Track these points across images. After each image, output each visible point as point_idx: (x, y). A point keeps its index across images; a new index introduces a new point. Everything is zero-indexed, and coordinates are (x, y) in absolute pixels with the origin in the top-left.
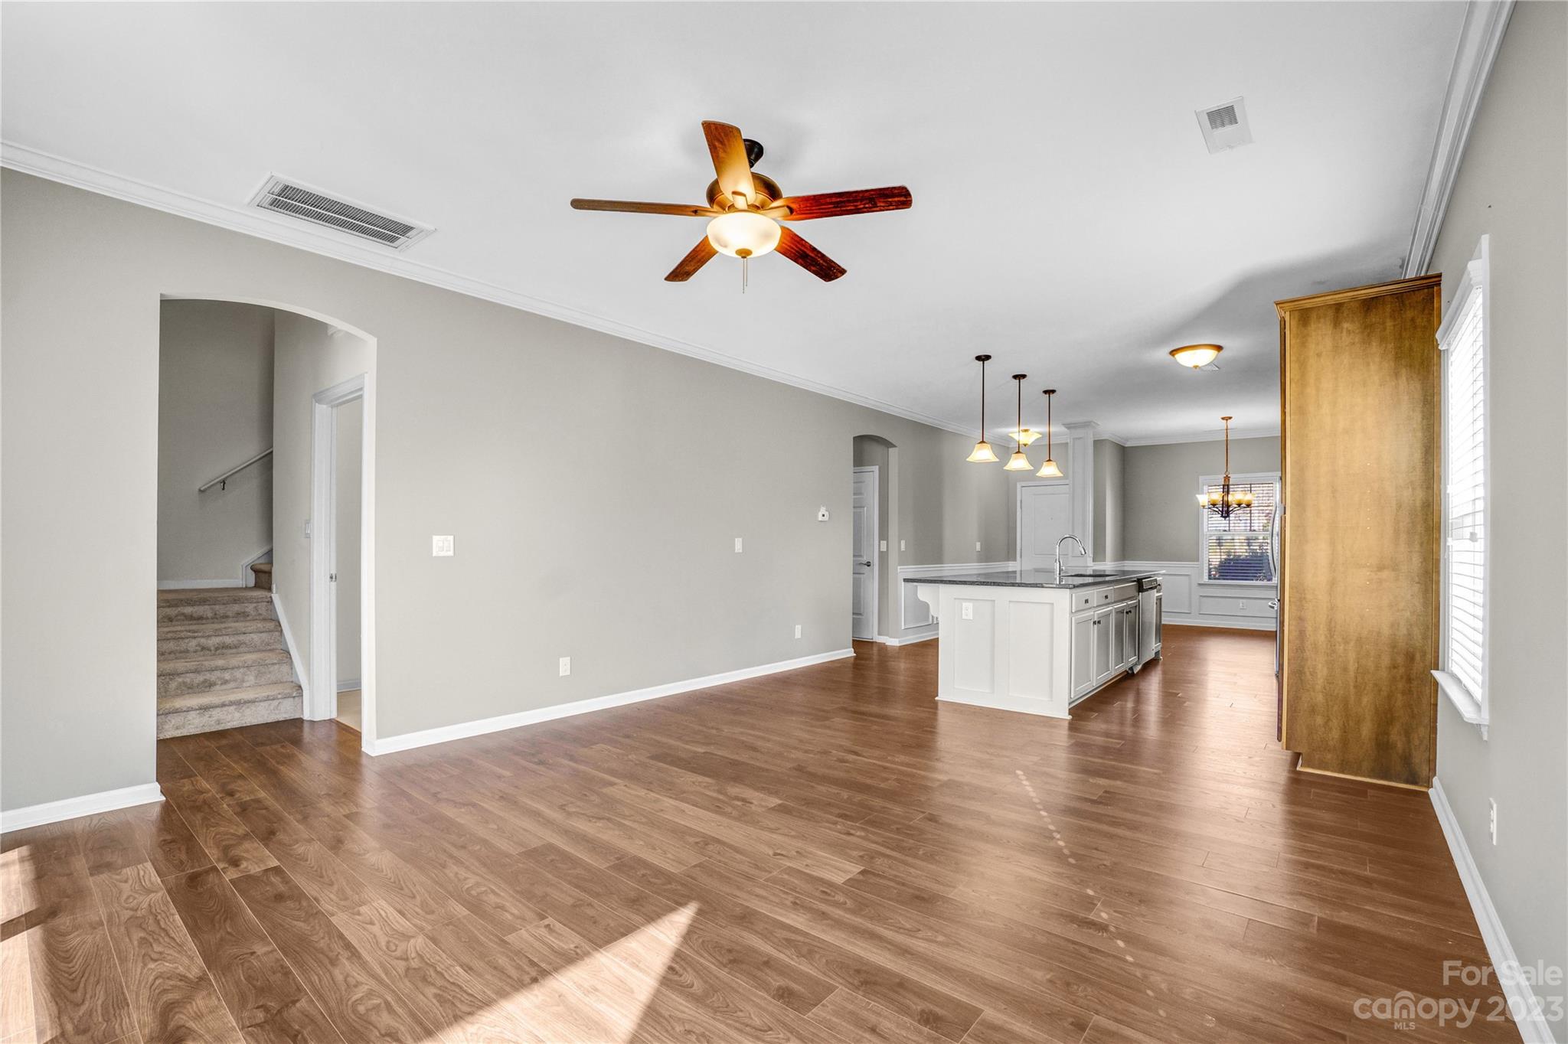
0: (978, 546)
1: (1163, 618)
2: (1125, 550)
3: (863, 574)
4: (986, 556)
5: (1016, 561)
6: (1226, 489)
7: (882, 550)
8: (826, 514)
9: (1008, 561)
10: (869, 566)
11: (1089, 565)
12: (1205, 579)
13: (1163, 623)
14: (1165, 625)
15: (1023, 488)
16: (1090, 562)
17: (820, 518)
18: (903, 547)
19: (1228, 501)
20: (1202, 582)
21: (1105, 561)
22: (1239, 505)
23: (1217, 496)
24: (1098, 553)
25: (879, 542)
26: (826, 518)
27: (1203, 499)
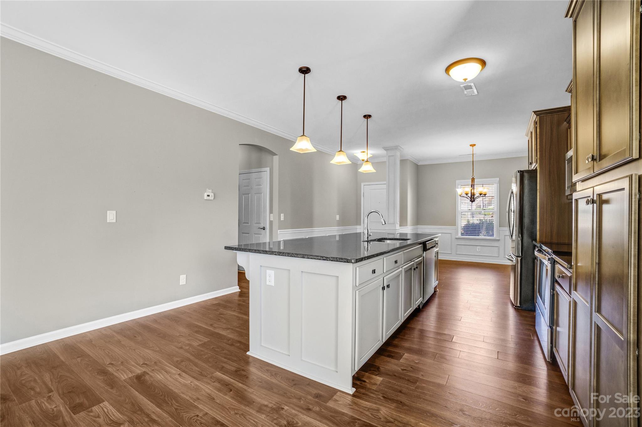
0: (338, 217)
1: (439, 256)
2: (418, 220)
3: (261, 234)
4: (343, 222)
5: (361, 225)
6: (473, 186)
7: (271, 220)
8: (211, 194)
9: (357, 225)
10: (264, 229)
11: (397, 229)
12: (459, 235)
13: (439, 259)
14: (440, 260)
15: (364, 186)
16: (398, 226)
17: (206, 197)
18: (282, 218)
19: (474, 193)
20: (458, 237)
21: (407, 226)
22: (481, 194)
23: (468, 189)
24: (403, 222)
25: (270, 215)
26: (211, 198)
27: (460, 191)
